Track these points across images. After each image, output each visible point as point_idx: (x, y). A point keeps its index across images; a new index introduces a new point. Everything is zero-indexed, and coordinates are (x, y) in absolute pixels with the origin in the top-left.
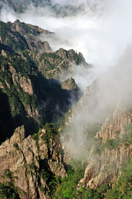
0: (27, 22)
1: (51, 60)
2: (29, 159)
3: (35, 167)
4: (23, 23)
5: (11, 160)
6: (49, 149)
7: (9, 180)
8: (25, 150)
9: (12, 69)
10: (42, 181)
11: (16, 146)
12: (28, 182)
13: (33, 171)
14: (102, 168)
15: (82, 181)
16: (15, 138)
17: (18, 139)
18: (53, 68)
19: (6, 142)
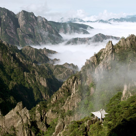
0: (50, 49)
1: (60, 69)
2: (25, 120)
3: (28, 125)
4: (48, 49)
5: (15, 121)
6: (41, 116)
7: (13, 132)
8: (22, 115)
9: (36, 73)
10: (32, 133)
11: (18, 113)
12: (24, 133)
13: (27, 127)
14: (65, 126)
15: (54, 134)
16: (17, 108)
17: (19, 109)
18: (61, 73)
19: (12, 111)
